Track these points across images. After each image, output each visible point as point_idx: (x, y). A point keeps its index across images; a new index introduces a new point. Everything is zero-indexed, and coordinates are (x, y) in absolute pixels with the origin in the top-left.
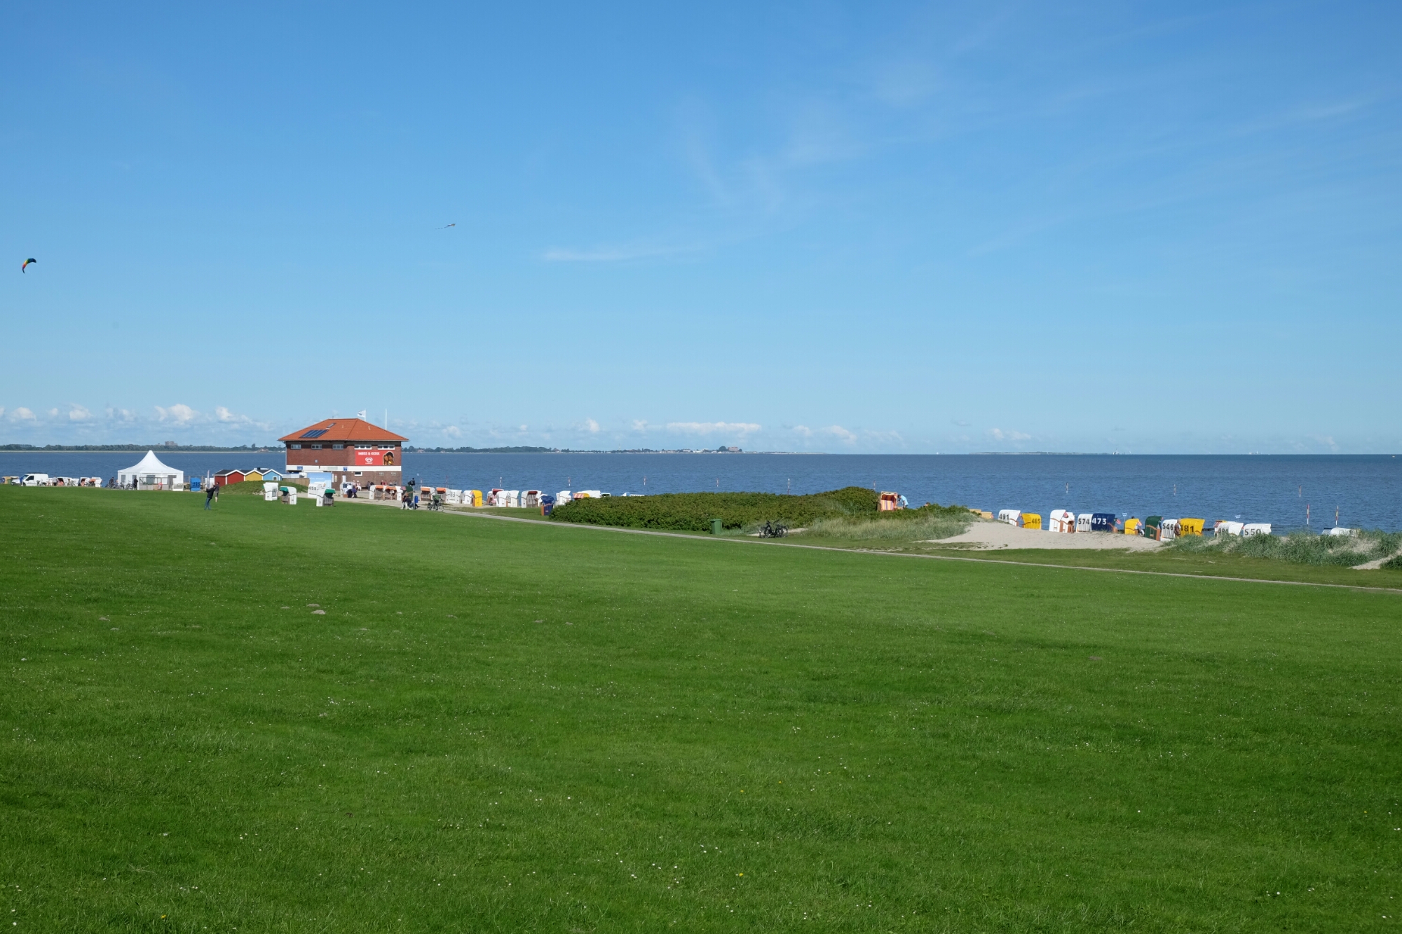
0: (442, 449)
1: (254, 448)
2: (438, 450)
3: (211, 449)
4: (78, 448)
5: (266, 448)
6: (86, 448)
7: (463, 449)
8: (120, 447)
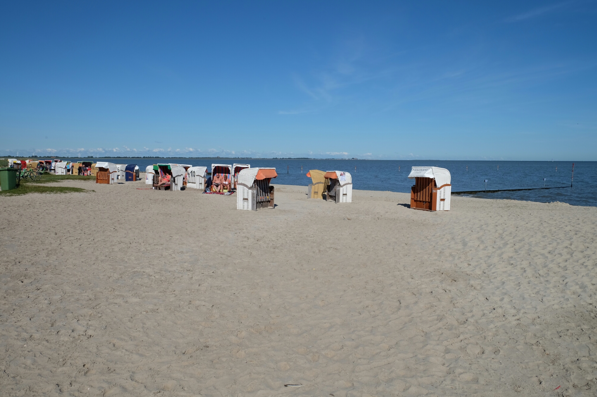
0: (284, 158)
1: (238, 158)
2: (283, 158)
3: (228, 158)
4: (196, 158)
5: (241, 158)
6: (198, 158)
7: (289, 158)
8: (206, 158)
